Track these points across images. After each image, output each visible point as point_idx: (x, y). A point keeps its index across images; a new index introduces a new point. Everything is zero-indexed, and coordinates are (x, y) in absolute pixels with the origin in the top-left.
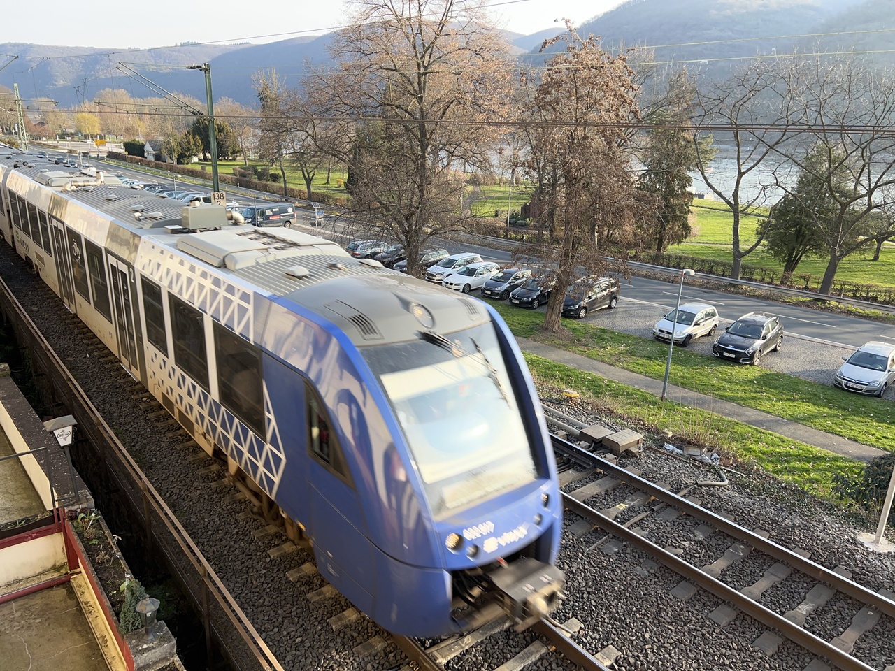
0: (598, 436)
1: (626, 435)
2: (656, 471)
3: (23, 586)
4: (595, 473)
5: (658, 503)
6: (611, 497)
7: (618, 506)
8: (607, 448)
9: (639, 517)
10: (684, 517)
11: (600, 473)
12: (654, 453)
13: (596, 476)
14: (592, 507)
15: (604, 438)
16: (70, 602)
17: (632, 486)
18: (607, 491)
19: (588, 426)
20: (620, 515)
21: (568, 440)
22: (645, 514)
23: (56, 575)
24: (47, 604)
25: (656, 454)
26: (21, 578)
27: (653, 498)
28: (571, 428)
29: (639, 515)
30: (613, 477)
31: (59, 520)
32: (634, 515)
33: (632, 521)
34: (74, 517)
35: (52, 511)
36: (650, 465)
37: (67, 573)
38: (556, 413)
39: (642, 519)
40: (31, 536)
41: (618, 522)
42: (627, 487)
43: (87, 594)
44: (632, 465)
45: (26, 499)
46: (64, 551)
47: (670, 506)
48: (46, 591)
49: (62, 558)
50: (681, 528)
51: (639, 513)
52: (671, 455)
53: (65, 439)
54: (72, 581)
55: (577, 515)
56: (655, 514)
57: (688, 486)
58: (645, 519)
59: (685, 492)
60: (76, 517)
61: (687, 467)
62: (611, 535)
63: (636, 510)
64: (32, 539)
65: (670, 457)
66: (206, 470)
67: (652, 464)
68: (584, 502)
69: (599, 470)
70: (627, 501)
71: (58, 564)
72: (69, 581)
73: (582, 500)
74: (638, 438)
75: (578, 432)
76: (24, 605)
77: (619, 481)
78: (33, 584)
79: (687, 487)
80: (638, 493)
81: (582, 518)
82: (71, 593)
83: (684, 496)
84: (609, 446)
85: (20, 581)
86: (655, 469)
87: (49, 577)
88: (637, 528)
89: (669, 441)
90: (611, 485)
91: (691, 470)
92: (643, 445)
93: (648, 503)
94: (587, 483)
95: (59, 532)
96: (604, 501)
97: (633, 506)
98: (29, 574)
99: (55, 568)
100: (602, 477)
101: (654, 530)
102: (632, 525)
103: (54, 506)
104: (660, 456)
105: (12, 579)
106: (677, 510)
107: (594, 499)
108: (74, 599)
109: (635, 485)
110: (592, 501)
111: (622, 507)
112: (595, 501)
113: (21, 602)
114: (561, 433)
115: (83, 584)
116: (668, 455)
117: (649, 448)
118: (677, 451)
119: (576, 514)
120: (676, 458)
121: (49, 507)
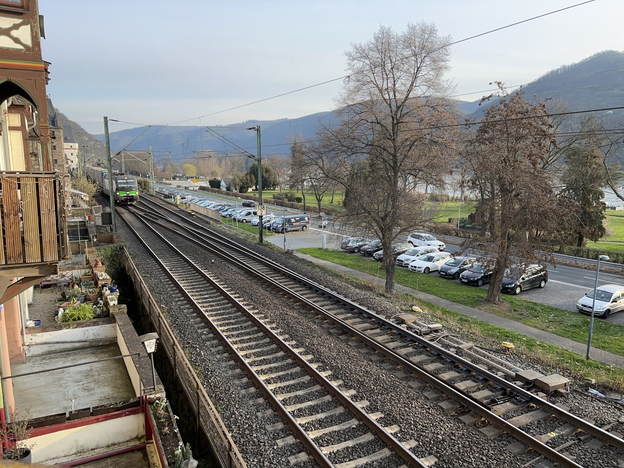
0: (531, 378)
1: (555, 378)
2: (582, 409)
3: (117, 449)
4: (528, 407)
5: (584, 434)
6: (543, 426)
7: (549, 434)
8: (539, 388)
9: (568, 444)
10: (608, 447)
11: (533, 407)
12: (579, 395)
13: (530, 409)
14: (526, 433)
15: (537, 379)
16: (144, 463)
17: (562, 419)
18: (539, 421)
19: (523, 370)
20: (551, 441)
21: (506, 379)
22: (573, 442)
23: (137, 443)
24: (130, 462)
25: (582, 396)
26: (116, 443)
27: (580, 430)
28: (508, 370)
29: (567, 442)
30: (544, 411)
31: (143, 404)
32: (563, 442)
33: (561, 447)
34: (151, 402)
35: (139, 397)
36: (576, 404)
37: (144, 442)
38: (496, 359)
39: (570, 446)
40: (125, 413)
41: (549, 446)
42: (557, 419)
43: (155, 458)
44: (561, 403)
45: (126, 392)
46: (144, 426)
47: (594, 437)
48: (130, 453)
49: (142, 432)
50: (605, 456)
51: (568, 441)
52: (594, 398)
53: (151, 348)
54: (147, 448)
55: (514, 438)
56: (582, 443)
57: (611, 423)
58: (573, 446)
59: (608, 427)
60: (154, 402)
61: (610, 408)
62: (543, 457)
63: (564, 438)
64: (125, 416)
65: (594, 399)
66: (239, 381)
67: (578, 403)
68: (520, 428)
69: (532, 405)
70: (556, 430)
71: (139, 436)
72: (145, 448)
73: (519, 426)
74: (565, 382)
75: (514, 374)
76: (115, 461)
77: (549, 414)
78: (123, 448)
79: (609, 423)
80: (566, 424)
81: (518, 441)
82: (146, 456)
83: (607, 430)
84: (540, 386)
85: (115, 444)
86: (581, 408)
87: (133, 444)
88: (567, 453)
89: (593, 386)
90: (542, 417)
91: (613, 411)
92: (570, 388)
93: (576, 434)
94: (522, 414)
95: (143, 412)
96: (536, 429)
97: (562, 435)
98: (121, 440)
99: (138, 438)
100: (535, 410)
101: (581, 455)
102: (561, 450)
103: (141, 394)
104: (585, 397)
105: (110, 442)
106: (601, 440)
107: (528, 427)
108: (146, 461)
109: (564, 419)
110: (527, 428)
111: (553, 435)
112: (529, 429)
113: (114, 459)
114: (500, 373)
115: (154, 451)
116: (592, 398)
117: (575, 391)
118: (600, 394)
119: (512, 437)
120: (599, 401)
121: (138, 395)
